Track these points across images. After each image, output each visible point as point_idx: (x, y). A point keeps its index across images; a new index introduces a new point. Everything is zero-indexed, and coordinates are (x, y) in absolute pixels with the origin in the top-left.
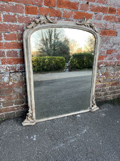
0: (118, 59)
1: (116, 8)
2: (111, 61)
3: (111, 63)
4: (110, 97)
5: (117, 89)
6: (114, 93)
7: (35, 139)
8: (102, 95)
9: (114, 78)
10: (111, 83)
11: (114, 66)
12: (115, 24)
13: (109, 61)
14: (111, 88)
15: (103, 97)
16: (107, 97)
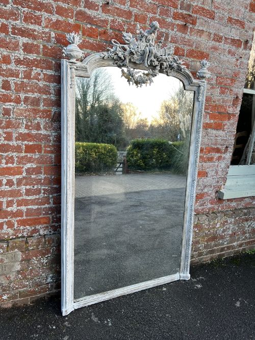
0: (212, 204)
1: (204, 147)
2: (202, 207)
3: (203, 209)
4: (207, 258)
5: (216, 246)
6: (212, 252)
7: (110, 324)
8: (195, 256)
9: (209, 231)
10: (206, 238)
11: (207, 214)
12: (204, 164)
13: (200, 208)
14: (208, 245)
15: (196, 259)
16: (202, 259)
